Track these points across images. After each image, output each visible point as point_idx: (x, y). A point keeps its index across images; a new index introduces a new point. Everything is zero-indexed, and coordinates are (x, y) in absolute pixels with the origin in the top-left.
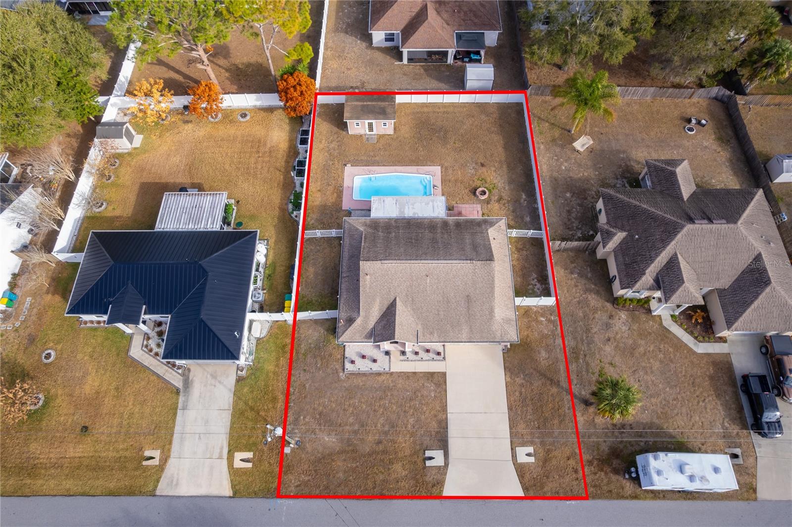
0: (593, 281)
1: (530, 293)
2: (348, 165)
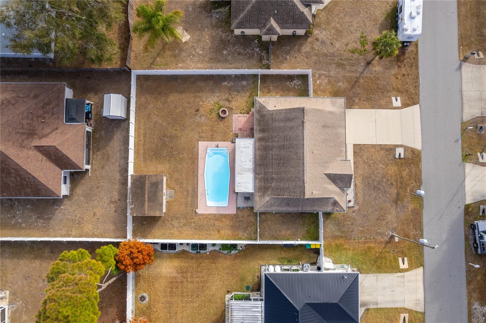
0: (292, 46)
1: (301, 87)
2: (197, 212)
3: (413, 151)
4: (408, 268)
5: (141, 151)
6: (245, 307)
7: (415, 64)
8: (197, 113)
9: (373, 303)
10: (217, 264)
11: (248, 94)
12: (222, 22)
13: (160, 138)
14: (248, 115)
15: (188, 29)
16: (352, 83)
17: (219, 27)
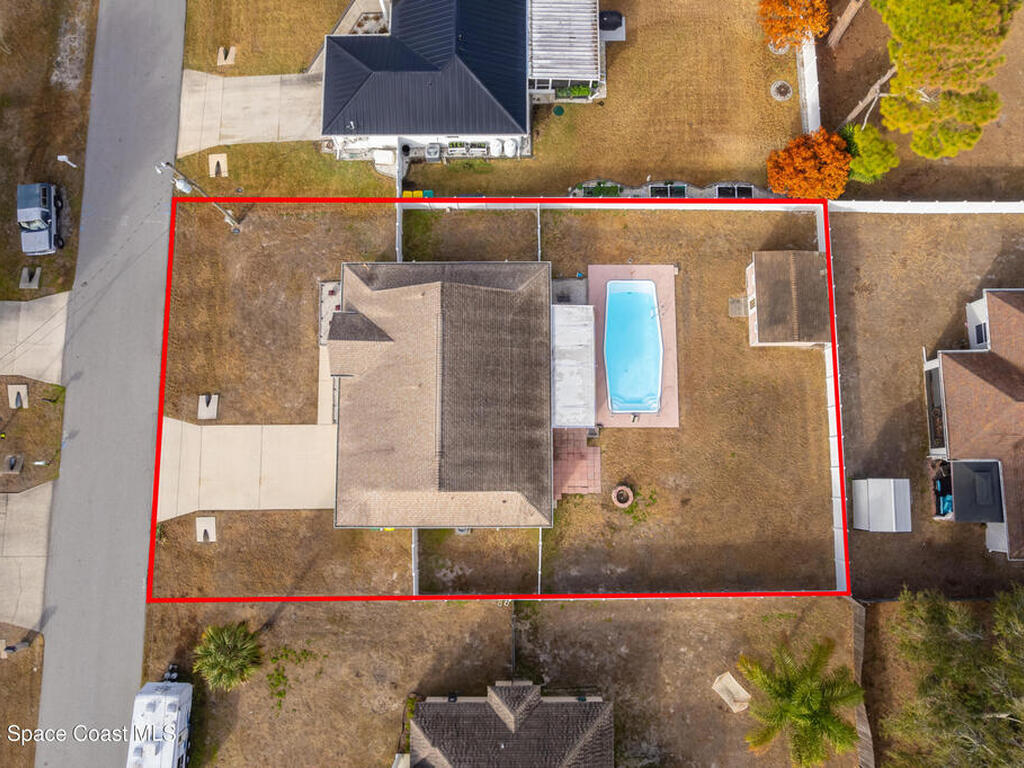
0: (457, 667)
1: (437, 561)
2: (677, 269)
3: (177, 411)
4: (210, 156)
5: (811, 404)
6: (567, 67)
7: (155, 625)
8: (687, 497)
9: (291, 84)
11: (565, 544)
12: (634, 731)
14: (565, 490)
15: (716, 709)
17: (639, 717)
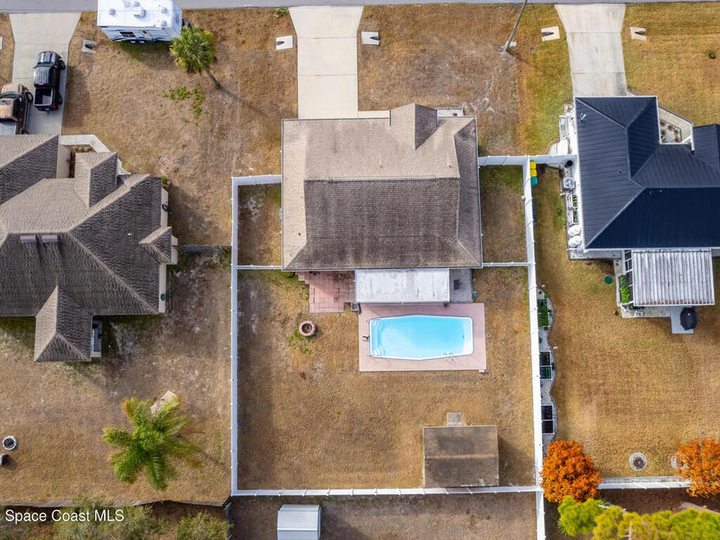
0: (188, 212)
1: (260, 197)
2: (483, 371)
3: (367, 18)
4: (557, 27)
6: (644, 281)
7: (220, 15)
8: (307, 377)
9: (617, 80)
10: (572, 333)
11: (273, 287)
12: (140, 336)
13: (354, 442)
14: (311, 287)
15: (154, 396)
16: (253, 113)
17: (151, 340)
